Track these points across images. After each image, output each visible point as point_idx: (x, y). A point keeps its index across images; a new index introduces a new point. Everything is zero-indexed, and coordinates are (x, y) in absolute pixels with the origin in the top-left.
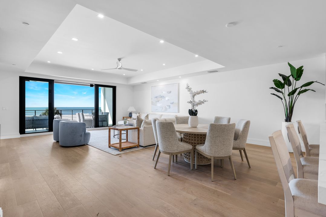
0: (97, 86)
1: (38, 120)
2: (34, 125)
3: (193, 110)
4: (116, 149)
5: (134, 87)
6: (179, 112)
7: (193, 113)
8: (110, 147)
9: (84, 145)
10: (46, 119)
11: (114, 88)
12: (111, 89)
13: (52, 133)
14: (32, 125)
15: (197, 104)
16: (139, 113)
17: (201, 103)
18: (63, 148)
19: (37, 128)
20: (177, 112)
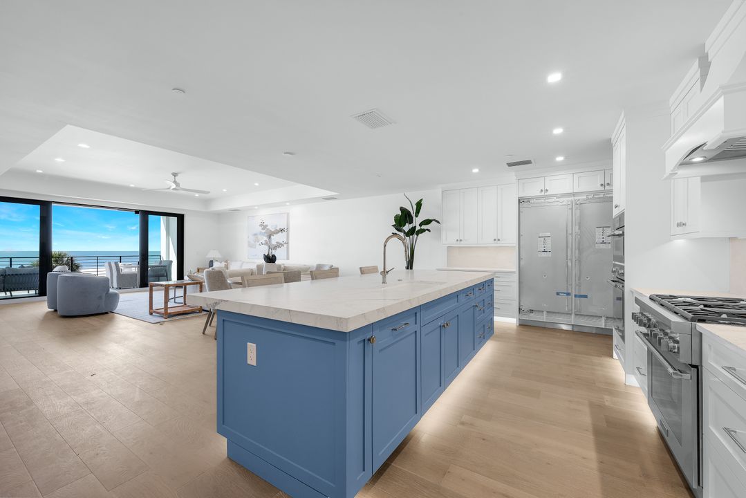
0: (145, 215)
1: (17, 275)
2: (6, 285)
3: (271, 255)
4: (161, 315)
5: (221, 217)
6: (288, 259)
7: (270, 259)
8: (151, 314)
9: (107, 313)
10: (34, 274)
11: (181, 218)
12: (175, 219)
13: (45, 298)
14: (2, 285)
15: (275, 248)
16: (226, 261)
17: (279, 245)
18: (62, 319)
19: (14, 290)
20: (286, 258)
